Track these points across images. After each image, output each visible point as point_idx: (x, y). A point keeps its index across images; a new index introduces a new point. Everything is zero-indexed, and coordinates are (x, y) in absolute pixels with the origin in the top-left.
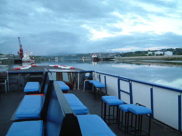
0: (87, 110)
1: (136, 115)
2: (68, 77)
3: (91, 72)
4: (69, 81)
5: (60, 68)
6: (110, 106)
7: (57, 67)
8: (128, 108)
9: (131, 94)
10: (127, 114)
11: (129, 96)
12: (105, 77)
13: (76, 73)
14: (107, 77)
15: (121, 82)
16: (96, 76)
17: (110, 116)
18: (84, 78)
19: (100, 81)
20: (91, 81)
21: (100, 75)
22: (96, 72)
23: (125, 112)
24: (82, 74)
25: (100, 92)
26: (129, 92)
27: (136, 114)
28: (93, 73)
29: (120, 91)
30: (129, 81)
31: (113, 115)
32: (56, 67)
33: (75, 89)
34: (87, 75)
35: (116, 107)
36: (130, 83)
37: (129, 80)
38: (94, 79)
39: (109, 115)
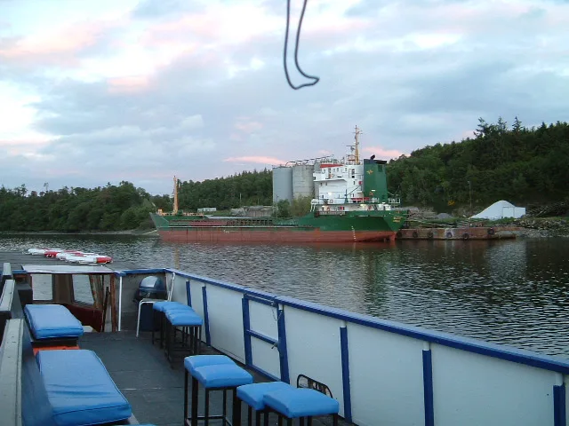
0: (125, 408)
1: (290, 420)
2: (92, 287)
3: (162, 274)
4: (92, 302)
5: (64, 262)
6: (208, 390)
7: (55, 255)
8: (265, 396)
9: (282, 346)
10: (262, 415)
11: (276, 354)
12: (204, 289)
13: (114, 276)
14: (210, 289)
15: (253, 305)
16: (175, 284)
17: (210, 421)
18: (139, 293)
19: (189, 304)
20: (158, 304)
21: (188, 284)
22: (177, 274)
23: (256, 408)
24: (133, 280)
25: (189, 338)
26: (275, 338)
27: (290, 416)
28: (168, 277)
29: (248, 335)
30: (276, 306)
31: (223, 418)
32: (51, 258)
33: (108, 328)
34: (150, 282)
35: (230, 393)
36: (279, 312)
37: (276, 303)
38: (170, 297)
39: (206, 418)
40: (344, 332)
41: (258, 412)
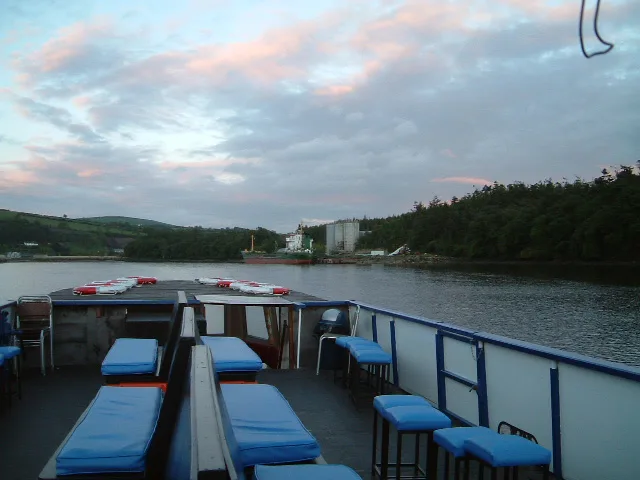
0: (313, 447)
1: (494, 470)
2: (267, 321)
3: (344, 307)
4: (266, 337)
5: (238, 292)
6: (401, 433)
7: (228, 285)
8: (466, 442)
9: (481, 388)
10: (462, 463)
11: (473, 397)
12: (392, 324)
13: (292, 308)
14: (399, 324)
15: (448, 343)
16: (359, 318)
17: (402, 468)
18: (320, 327)
19: (375, 339)
20: (342, 340)
21: (374, 318)
22: (361, 307)
23: (456, 454)
24: (314, 312)
25: (375, 379)
26: (474, 379)
27: (495, 465)
28: (352, 311)
29: (442, 375)
30: (475, 343)
31: (415, 466)
32: (223, 287)
33: (285, 365)
34: (332, 316)
35: (424, 438)
36: (478, 350)
37: (475, 340)
38: (353, 331)
39: (399, 466)
40: (554, 375)
41: (458, 460)
